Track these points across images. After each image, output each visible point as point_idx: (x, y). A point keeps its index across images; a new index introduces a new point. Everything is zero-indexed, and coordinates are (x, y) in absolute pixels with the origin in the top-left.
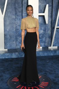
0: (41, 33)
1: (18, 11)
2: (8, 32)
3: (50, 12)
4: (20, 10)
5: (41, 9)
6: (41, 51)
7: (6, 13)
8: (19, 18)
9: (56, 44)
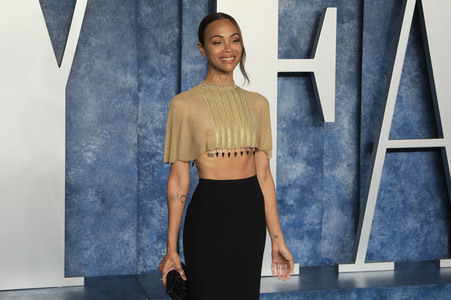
0: (293, 176)
1: (151, 45)
2: (93, 169)
3: (350, 53)
4: (167, 37)
5: (295, 32)
6: (292, 293)
7: (85, 55)
8: (160, 84)
9: (383, 245)
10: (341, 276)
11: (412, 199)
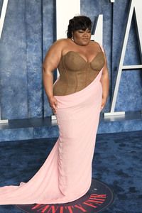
1: (31, 30)
3: (108, 33)
4: (37, 27)
7: (5, 34)
8: (35, 45)
9: (121, 105)
10: (105, 117)
11: (131, 88)
